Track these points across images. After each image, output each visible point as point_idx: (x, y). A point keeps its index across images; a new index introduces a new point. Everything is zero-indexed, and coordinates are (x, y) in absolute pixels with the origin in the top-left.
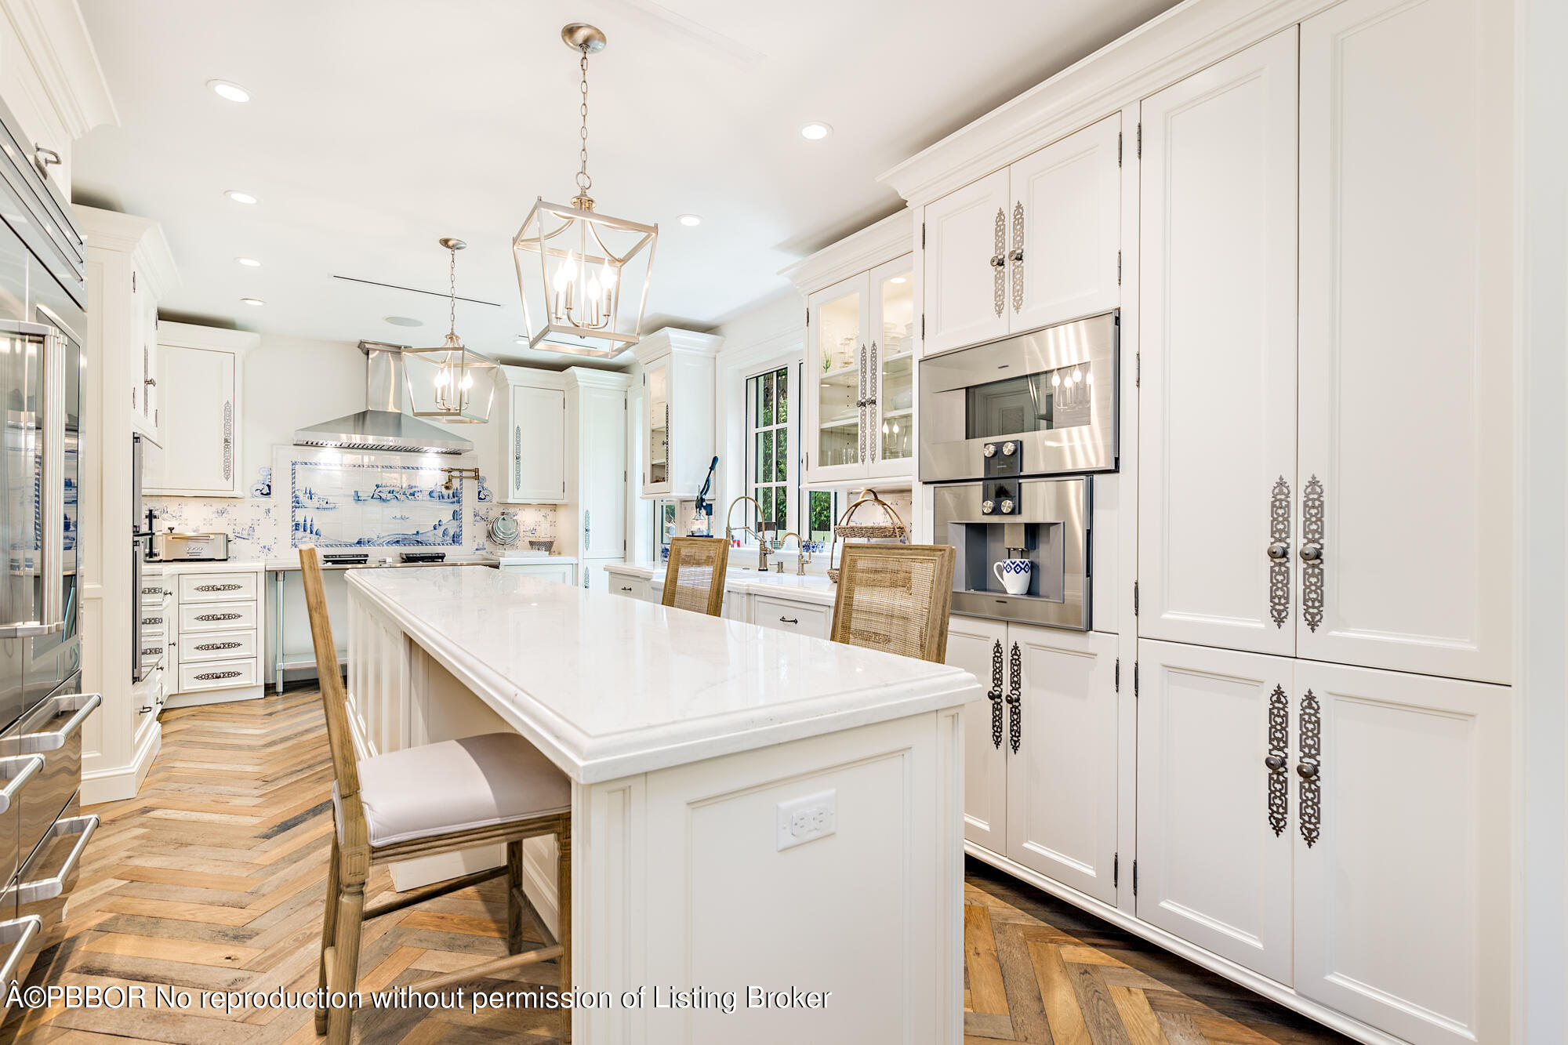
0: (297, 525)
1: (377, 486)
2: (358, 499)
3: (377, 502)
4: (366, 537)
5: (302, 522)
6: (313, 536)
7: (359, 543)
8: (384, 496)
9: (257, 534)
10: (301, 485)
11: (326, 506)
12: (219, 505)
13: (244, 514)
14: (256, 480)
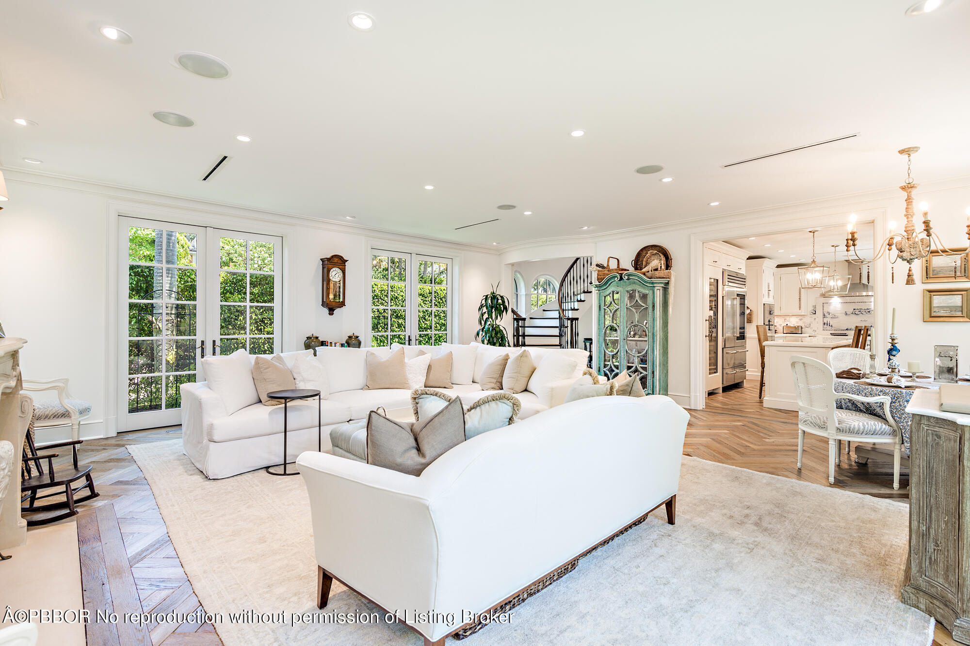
0: (824, 323)
1: (854, 309)
2: (846, 314)
3: (854, 315)
4: (849, 328)
5: (826, 322)
6: (830, 327)
7: (847, 329)
8: (857, 313)
9: (811, 326)
10: (826, 310)
11: (834, 317)
12: (800, 317)
13: (807, 320)
14: (811, 309)
